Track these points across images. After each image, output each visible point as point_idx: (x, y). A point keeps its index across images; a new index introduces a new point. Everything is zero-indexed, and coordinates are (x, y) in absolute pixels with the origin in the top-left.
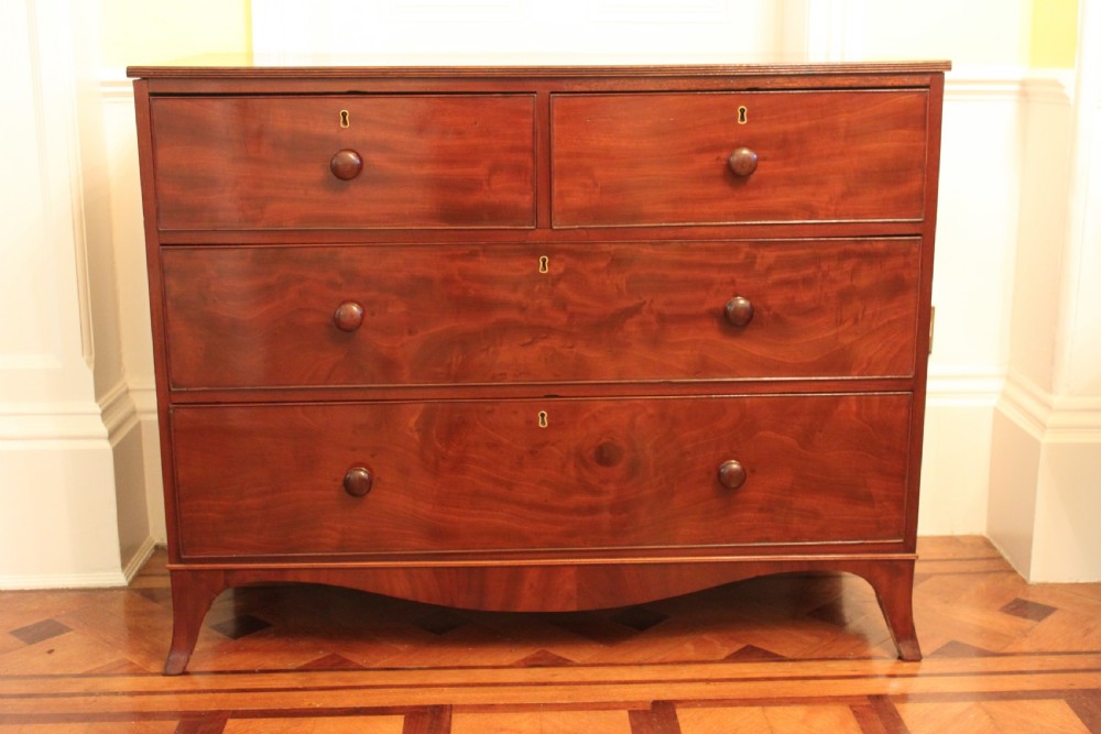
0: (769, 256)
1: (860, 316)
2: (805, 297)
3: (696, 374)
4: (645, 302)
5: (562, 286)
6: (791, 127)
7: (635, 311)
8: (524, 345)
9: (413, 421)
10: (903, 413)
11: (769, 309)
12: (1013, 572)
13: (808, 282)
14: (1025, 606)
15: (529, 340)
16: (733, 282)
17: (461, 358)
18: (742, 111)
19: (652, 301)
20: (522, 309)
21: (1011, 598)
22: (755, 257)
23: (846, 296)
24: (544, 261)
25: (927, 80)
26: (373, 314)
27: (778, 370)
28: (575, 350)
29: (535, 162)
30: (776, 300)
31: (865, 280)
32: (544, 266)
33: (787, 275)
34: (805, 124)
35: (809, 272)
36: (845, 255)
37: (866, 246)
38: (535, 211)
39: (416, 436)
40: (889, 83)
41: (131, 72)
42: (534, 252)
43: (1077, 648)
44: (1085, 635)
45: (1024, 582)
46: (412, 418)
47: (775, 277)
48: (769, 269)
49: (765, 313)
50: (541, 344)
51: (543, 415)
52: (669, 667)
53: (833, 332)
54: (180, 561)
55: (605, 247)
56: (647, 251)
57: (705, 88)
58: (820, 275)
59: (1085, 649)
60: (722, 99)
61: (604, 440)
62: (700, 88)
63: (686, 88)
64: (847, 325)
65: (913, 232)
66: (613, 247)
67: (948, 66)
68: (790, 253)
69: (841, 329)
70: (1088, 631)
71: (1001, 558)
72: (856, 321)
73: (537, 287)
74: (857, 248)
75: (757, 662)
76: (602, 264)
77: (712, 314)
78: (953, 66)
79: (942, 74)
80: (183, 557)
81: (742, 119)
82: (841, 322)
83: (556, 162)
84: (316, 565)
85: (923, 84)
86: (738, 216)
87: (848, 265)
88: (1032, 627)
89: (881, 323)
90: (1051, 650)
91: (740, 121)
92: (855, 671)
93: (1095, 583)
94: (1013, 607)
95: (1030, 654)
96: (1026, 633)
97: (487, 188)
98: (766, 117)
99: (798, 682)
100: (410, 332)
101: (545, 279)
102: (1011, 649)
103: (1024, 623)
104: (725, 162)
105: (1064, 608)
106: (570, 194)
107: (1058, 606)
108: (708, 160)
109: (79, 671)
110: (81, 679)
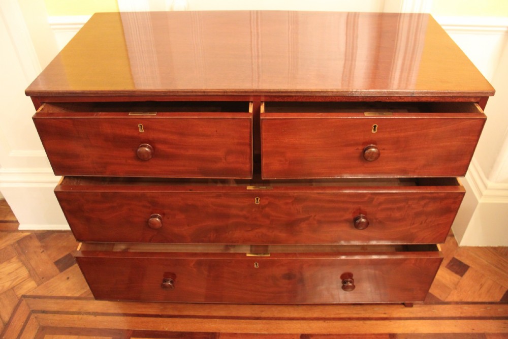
0: (382, 198)
1: (423, 222)
2: (397, 215)
4: (311, 216)
5: (267, 209)
7: (307, 219)
8: (247, 231)
9: (192, 264)
11: (376, 219)
12: (453, 236)
13: (399, 209)
14: (457, 266)
15: (250, 229)
16: (360, 209)
18: (375, 127)
19: (315, 216)
20: (246, 218)
21: (451, 257)
22: (374, 199)
23: (418, 214)
24: (257, 199)
26: (168, 218)
28: (273, 233)
30: (381, 216)
31: (430, 208)
32: (257, 201)
33: (390, 206)
34: (410, 133)
35: (402, 204)
37: (435, 195)
42: (253, 196)
47: (383, 206)
48: (380, 204)
49: (374, 221)
50: (256, 231)
53: (408, 228)
55: (291, 194)
58: (407, 206)
61: (287, 272)
64: (415, 225)
66: (296, 194)
68: (393, 197)
69: (412, 227)
72: (421, 224)
73: (254, 210)
76: (290, 201)
77: (347, 221)
82: (414, 224)
87: (423, 203)
88: (459, 282)
89: (433, 225)
90: (465, 300)
91: (373, 131)
92: (385, 314)
93: (485, 247)
94: (452, 264)
95: (457, 303)
96: (456, 285)
97: (225, 161)
98: (388, 130)
99: (361, 322)
100: (188, 225)
101: (258, 206)
102: (449, 299)
103: (455, 277)
104: (361, 151)
105: (473, 266)
106: (271, 165)
107: (470, 265)
108: (351, 150)
109: (77, 295)
110: (78, 301)
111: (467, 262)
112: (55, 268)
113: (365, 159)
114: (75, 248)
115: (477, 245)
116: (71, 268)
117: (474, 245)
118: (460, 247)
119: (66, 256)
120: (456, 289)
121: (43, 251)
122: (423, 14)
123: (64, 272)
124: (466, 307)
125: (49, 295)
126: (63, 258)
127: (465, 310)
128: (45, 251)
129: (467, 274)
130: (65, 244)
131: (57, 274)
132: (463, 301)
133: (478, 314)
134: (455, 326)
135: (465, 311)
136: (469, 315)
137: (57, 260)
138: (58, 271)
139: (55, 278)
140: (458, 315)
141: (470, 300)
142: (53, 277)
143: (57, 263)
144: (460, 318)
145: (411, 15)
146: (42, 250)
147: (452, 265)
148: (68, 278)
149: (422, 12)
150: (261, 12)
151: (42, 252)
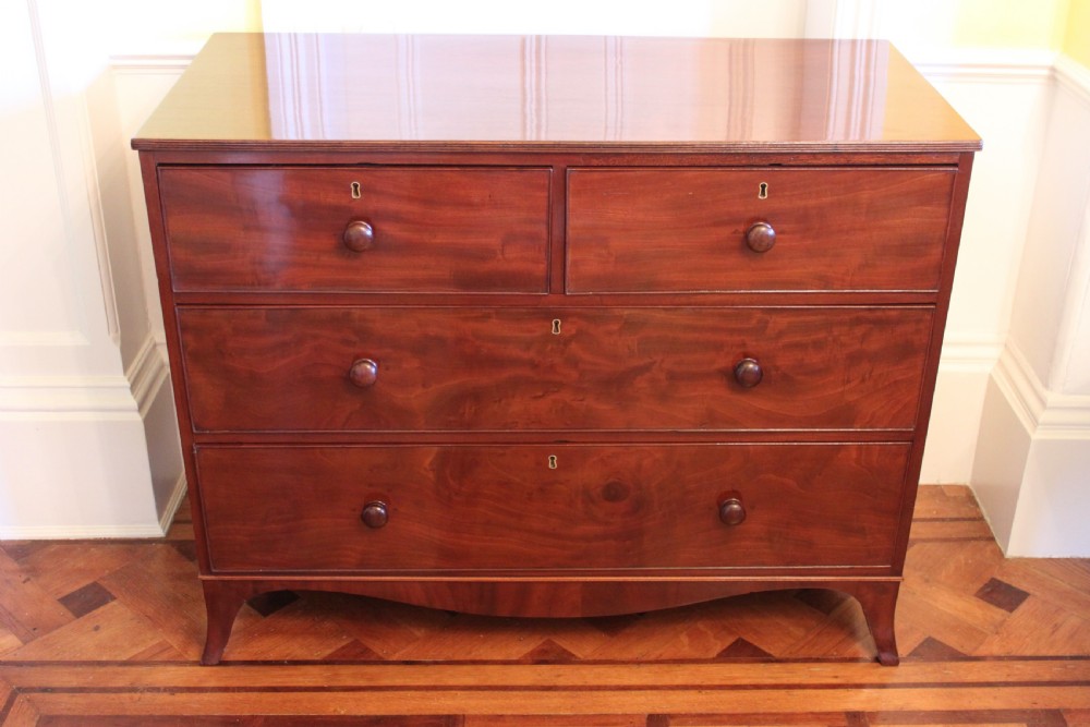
0: (782, 322)
1: (867, 376)
2: (814, 358)
3: (702, 425)
4: (655, 362)
5: (573, 346)
6: (812, 202)
7: (648, 368)
8: (536, 398)
9: (427, 461)
10: (901, 460)
11: (777, 369)
12: (992, 539)
13: (818, 346)
14: (1001, 594)
15: (541, 394)
16: (744, 345)
17: (473, 408)
18: (763, 187)
19: (662, 361)
20: (534, 366)
21: (987, 578)
22: (767, 322)
23: (854, 359)
24: (557, 323)
25: (955, 159)
26: (387, 369)
27: (781, 423)
28: (585, 403)
29: (550, 233)
30: (785, 361)
31: (876, 343)
32: (556, 328)
33: (798, 339)
34: (827, 200)
35: (822, 335)
36: (858, 321)
37: (879, 314)
38: (549, 280)
39: (431, 475)
40: (917, 162)
41: (135, 144)
42: (549, 315)
43: (1043, 652)
44: (1053, 632)
45: (1000, 554)
46: (428, 457)
47: (786, 340)
48: (780, 334)
49: (773, 373)
50: (552, 397)
51: (553, 458)
52: (665, 667)
53: (840, 390)
54: (211, 573)
55: (617, 311)
56: (659, 315)
57: (727, 163)
58: (830, 339)
59: (1051, 653)
60: (744, 175)
61: (611, 480)
62: (721, 163)
63: (706, 164)
64: (853, 384)
65: (926, 301)
66: (626, 312)
67: (978, 147)
68: (802, 318)
69: (848, 387)
70: (1056, 628)
71: (981, 519)
72: (863, 380)
73: (549, 348)
74: (870, 315)
75: (747, 662)
76: (615, 327)
77: (722, 372)
78: (984, 146)
79: (972, 154)
80: (214, 571)
81: (763, 194)
82: (849, 382)
83: (571, 233)
84: (337, 578)
85: (951, 162)
86: (753, 285)
87: (859, 331)
88: (1004, 621)
89: (886, 383)
90: (1019, 653)
91: (760, 197)
92: (836, 677)
93: (1067, 559)
94: (989, 590)
95: (999, 658)
96: (998, 628)
97: (500, 257)
98: (787, 193)
99: (783, 692)
100: (424, 386)
101: (557, 339)
102: (982, 651)
103: (998, 614)
104: (742, 235)
105: (1037, 593)
106: (584, 263)
107: (1031, 591)
108: (725, 232)
109: (124, 658)
110: (126, 668)
111: (1023, 586)
112: (62, 609)
113: (750, 246)
114: (107, 572)
115: (1047, 556)
116: (101, 609)
117: (1039, 555)
118: (1007, 560)
119: (87, 588)
120: (997, 633)
121: (28, 579)
122: (877, 41)
123: (86, 616)
124: (1019, 665)
125: (57, 658)
126: (80, 590)
127: (1018, 669)
128: (32, 579)
129: (1024, 607)
130: (81, 564)
131: (70, 622)
132: (1013, 654)
133: (1047, 677)
134: (995, 698)
135: (1017, 672)
136: (1026, 678)
137: (64, 594)
138: (70, 615)
139: (63, 628)
140: (1003, 679)
141: (1028, 652)
142: (59, 626)
143: (66, 601)
144: (1006, 684)
146: (24, 577)
147: (989, 593)
148: (97, 628)
149: (874, 37)
151: (24, 582)
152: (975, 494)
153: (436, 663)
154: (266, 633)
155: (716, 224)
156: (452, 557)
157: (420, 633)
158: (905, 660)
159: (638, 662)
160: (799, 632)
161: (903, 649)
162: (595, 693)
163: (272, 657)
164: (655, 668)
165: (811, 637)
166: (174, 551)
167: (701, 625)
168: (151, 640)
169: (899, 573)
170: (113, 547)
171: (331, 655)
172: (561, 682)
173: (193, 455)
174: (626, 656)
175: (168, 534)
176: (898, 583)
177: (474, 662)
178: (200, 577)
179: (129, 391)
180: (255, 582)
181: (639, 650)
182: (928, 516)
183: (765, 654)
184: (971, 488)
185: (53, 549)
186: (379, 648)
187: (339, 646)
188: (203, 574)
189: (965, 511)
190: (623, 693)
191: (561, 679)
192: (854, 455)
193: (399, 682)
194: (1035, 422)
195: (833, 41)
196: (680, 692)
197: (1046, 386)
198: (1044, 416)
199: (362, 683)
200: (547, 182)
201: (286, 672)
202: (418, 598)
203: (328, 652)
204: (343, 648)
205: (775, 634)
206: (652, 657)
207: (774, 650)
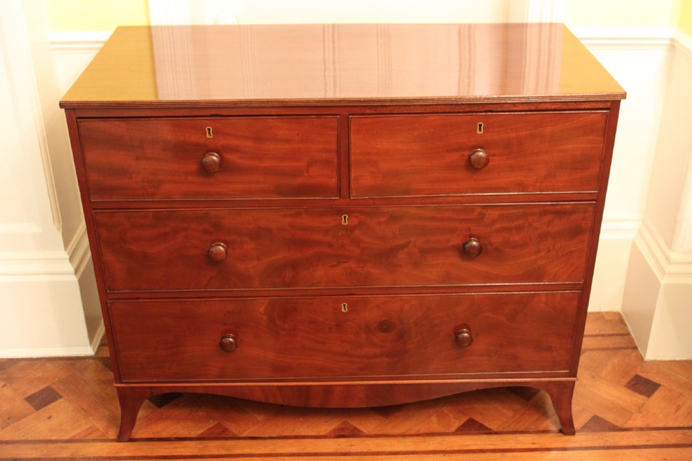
0: (495, 214)
1: (551, 248)
2: (516, 237)
3: (443, 282)
4: (411, 241)
5: (357, 232)
6: (513, 135)
7: (406, 246)
8: (333, 266)
9: (262, 309)
10: (575, 303)
11: (492, 244)
12: (635, 348)
13: (519, 229)
14: (642, 385)
15: (335, 263)
16: (469, 229)
17: (291, 275)
18: (480, 125)
19: (416, 241)
20: (330, 245)
21: (633, 374)
22: (485, 214)
23: (543, 237)
24: (345, 217)
25: (608, 105)
26: (234, 249)
27: (495, 279)
28: (365, 269)
29: (339, 158)
30: (497, 239)
31: (557, 226)
32: (345, 221)
33: (505, 224)
34: (523, 133)
35: (521, 222)
36: (545, 212)
37: (558, 208)
38: (339, 189)
39: (265, 318)
40: (583, 107)
41: (62, 105)
42: (340, 212)
43: (670, 425)
44: (676, 411)
45: (641, 358)
46: (261, 308)
47: (498, 226)
48: (494, 222)
49: (489, 247)
50: (344, 265)
51: (344, 305)
52: (421, 439)
53: (533, 258)
54: (122, 383)
55: (385, 209)
56: (413, 211)
57: (456, 110)
58: (527, 224)
59: (676, 425)
60: (467, 117)
61: (384, 319)
62: (452, 111)
63: (442, 111)
64: (542, 254)
65: (591, 199)
66: (391, 209)
67: (624, 96)
68: (507, 212)
69: (539, 255)
70: (678, 408)
71: (628, 334)
72: (549, 251)
73: (340, 234)
74: (552, 209)
75: (475, 434)
76: (383, 219)
77: (455, 247)
78: (627, 96)
79: (619, 102)
80: (124, 381)
81: (480, 130)
82: (539, 252)
83: (353, 158)
84: (205, 384)
85: (605, 107)
86: (475, 190)
87: (546, 219)
88: (645, 403)
89: (564, 253)
90: (655, 425)
91: (478, 132)
92: (534, 444)
93: (685, 361)
94: (634, 382)
95: (641, 429)
96: (640, 408)
97: (306, 174)
98: (496, 130)
99: (499, 454)
100: (258, 259)
101: (346, 228)
102: (630, 424)
103: (640, 399)
104: (467, 158)
105: (665, 384)
106: (362, 177)
107: (662, 383)
108: (455, 156)
109: (67, 437)
110: (69, 445)
111: (656, 379)
112: (27, 405)
113: (472, 166)
114: (57, 379)
115: (672, 359)
116: (53, 404)
117: (667, 358)
118: (646, 362)
119: (43, 391)
120: (640, 412)
121: (5, 385)
122: (556, 24)
123: (42, 410)
124: (655, 433)
125: (23, 438)
126: (39, 392)
127: (654, 436)
128: (8, 384)
129: (657, 394)
130: (39, 374)
131: (33, 413)
132: (650, 426)
133: (673, 441)
134: (639, 456)
135: (654, 438)
136: (659, 442)
137: (29, 395)
138: (32, 409)
139: (28, 418)
140: (644, 443)
141: (661, 425)
142: (25, 416)
143: (30, 399)
144: (646, 447)
145: (540, 25)
146: (3, 384)
147: (635, 384)
148: (50, 418)
149: (554, 21)
150: (339, 25)
151: (3, 387)
152: (624, 318)
153: (271, 438)
154: (160, 419)
155: (450, 151)
156: (280, 370)
157: (260, 418)
158: (579, 431)
159: (404, 436)
160: (510, 413)
161: (577, 424)
162: (376, 457)
163: (164, 435)
164: (415, 439)
165: (517, 417)
166: (101, 365)
167: (445, 410)
168: (85, 425)
169: (575, 375)
170: (60, 362)
171: (202, 434)
172: (354, 449)
173: (108, 308)
174: (397, 431)
175: (97, 353)
176: (573, 383)
177: (296, 437)
178: (115, 385)
179: (68, 261)
180: (151, 387)
181: (403, 427)
182: (594, 333)
183: (487, 428)
184: (622, 314)
185: (22, 364)
186: (234, 429)
187: (208, 428)
188: (116, 383)
189: (618, 330)
190: (394, 456)
191: (353, 447)
192: (544, 299)
193: (247, 451)
194: (663, 272)
195: (527, 24)
196: (431, 456)
197: (670, 248)
198: (669, 269)
199: (223, 452)
200: (336, 125)
201: (173, 445)
202: (259, 397)
203: (200, 432)
204: (210, 429)
205: (493, 415)
206: (413, 432)
207: (493, 426)
